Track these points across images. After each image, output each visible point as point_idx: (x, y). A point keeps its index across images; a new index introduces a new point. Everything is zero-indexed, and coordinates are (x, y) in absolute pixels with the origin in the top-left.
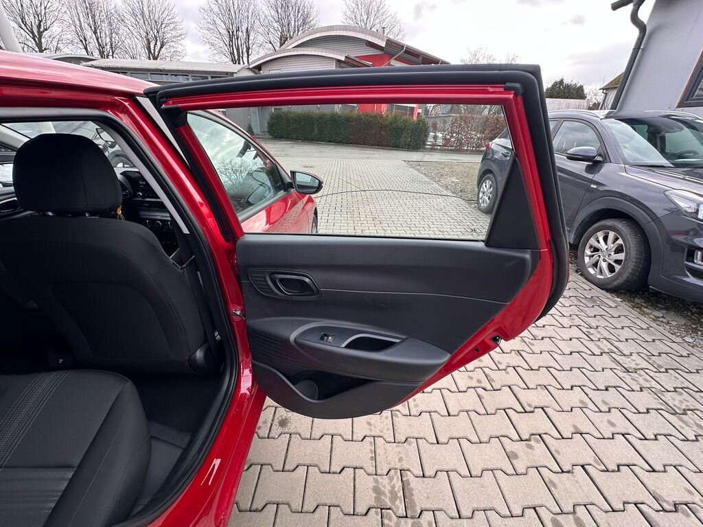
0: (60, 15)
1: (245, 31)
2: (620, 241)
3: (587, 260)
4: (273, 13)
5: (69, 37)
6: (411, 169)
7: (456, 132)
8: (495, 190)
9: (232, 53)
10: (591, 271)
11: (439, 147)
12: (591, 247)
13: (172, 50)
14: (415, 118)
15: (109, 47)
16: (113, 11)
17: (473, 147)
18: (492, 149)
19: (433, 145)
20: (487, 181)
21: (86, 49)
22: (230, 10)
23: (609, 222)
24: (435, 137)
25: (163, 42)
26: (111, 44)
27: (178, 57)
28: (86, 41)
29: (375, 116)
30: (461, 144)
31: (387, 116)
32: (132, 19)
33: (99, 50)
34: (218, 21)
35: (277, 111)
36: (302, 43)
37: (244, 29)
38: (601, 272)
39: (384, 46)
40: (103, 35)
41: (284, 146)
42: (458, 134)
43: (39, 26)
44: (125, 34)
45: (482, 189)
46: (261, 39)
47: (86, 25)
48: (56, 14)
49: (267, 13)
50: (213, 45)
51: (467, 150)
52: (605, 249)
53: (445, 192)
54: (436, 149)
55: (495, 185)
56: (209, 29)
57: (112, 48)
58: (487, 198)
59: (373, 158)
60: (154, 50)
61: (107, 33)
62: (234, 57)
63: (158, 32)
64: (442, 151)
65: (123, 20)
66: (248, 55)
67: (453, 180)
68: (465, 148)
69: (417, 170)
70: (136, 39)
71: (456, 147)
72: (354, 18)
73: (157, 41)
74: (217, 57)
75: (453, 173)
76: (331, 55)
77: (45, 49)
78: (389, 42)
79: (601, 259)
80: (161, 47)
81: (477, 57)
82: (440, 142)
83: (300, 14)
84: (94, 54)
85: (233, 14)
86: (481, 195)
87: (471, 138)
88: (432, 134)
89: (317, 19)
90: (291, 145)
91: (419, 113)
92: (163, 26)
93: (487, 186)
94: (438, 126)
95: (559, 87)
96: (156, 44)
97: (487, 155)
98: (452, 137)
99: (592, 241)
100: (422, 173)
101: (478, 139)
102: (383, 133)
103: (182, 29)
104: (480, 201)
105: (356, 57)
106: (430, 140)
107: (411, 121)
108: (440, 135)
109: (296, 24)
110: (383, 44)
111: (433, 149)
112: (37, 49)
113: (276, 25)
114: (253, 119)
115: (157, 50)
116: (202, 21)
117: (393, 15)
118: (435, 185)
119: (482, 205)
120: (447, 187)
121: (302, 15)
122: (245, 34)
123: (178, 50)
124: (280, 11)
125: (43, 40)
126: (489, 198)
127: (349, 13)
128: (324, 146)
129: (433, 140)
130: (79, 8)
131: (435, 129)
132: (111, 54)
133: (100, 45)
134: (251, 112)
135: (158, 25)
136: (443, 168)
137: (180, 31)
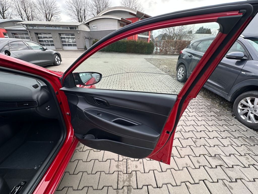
0: (11, 5)
1: (83, 10)
4: (94, 3)
5: (15, 13)
6: (148, 62)
7: (165, 47)
8: (185, 72)
9: (79, 19)
10: (243, 117)
11: (158, 53)
12: (242, 104)
13: (56, 18)
14: (149, 42)
15: (31, 17)
16: (32, 3)
17: (171, 53)
18: (183, 54)
19: (156, 52)
20: (181, 68)
21: (22, 18)
22: (77, 2)
24: (157, 49)
25: (52, 15)
26: (32, 16)
27: (58, 21)
28: (22, 15)
29: (133, 41)
30: (167, 51)
31: (138, 41)
32: (39, 6)
33: (27, 18)
34: (73, 6)
35: (96, 40)
36: (105, 14)
37: (83, 9)
39: (136, 14)
40: (28, 12)
41: (98, 54)
42: (166, 47)
43: (3, 9)
44: (37, 12)
45: (179, 71)
46: (89, 13)
47: (22, 9)
48: (10, 4)
49: (91, 3)
50: (71, 15)
52: (252, 107)
53: (162, 72)
54: (157, 54)
55: (185, 70)
56: (69, 9)
57: (32, 17)
58: (181, 76)
59: (133, 58)
60: (49, 18)
61: (30, 12)
62: (80, 20)
63: (50, 11)
64: (160, 54)
65: (36, 6)
66: (85, 19)
67: (165, 66)
68: (169, 53)
69: (150, 62)
70: (41, 14)
71: (165, 53)
72: (125, 4)
73: (50, 14)
74: (73, 20)
75: (165, 64)
76: (116, 18)
77: (6, 18)
78: (138, 12)
79: (250, 112)
80: (51, 17)
82: (159, 51)
83: (104, 3)
84: (25, 20)
85: (79, 3)
86: (178, 74)
87: (171, 49)
88: (155, 48)
89: (111, 5)
90: (101, 53)
91: (150, 40)
92: (52, 8)
93: (181, 70)
94: (158, 45)
95: (202, 30)
96: (49, 15)
97: (181, 56)
98: (163, 49)
99: (243, 101)
100: (152, 64)
101: (173, 49)
102: (137, 48)
103: (59, 10)
104: (178, 76)
105: (126, 19)
106: (155, 50)
107: (147, 43)
108: (158, 48)
109: (103, 7)
110: (136, 13)
111: (156, 53)
112: (3, 18)
113: (95, 7)
114: (87, 43)
115: (50, 18)
116: (67, 6)
117: (139, 3)
118: (158, 69)
119: (179, 78)
120: (163, 70)
121: (105, 4)
122: (83, 11)
123: (58, 18)
124: (96, 2)
125: (5, 15)
126: (182, 75)
127: (123, 2)
128: (114, 53)
130: (18, 2)
132: (32, 19)
133: (27, 16)
134: (86, 41)
135: (50, 8)
136: (161, 62)
137: (58, 11)
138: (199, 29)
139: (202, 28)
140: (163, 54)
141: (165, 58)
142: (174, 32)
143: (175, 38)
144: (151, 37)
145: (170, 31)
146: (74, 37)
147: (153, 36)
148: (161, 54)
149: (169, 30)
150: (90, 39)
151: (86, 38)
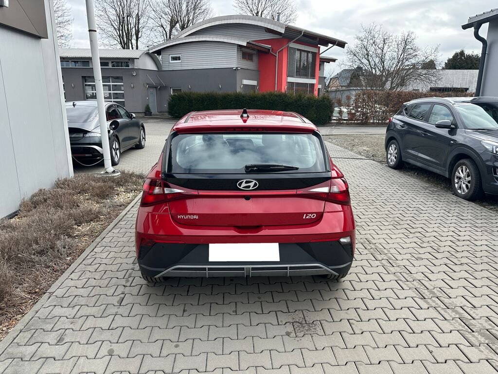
1: (135, 16)
2: (468, 170)
3: (456, 185)
7: (360, 107)
8: (399, 151)
9: (121, 37)
10: (459, 191)
11: (345, 122)
12: (457, 177)
14: (316, 93)
17: (379, 120)
18: (393, 123)
19: (340, 120)
20: (392, 145)
23: (462, 161)
24: (341, 112)
30: (367, 117)
34: (109, 9)
38: (464, 191)
39: (283, 32)
42: (363, 108)
45: (389, 151)
51: (373, 123)
52: (463, 176)
53: (360, 157)
54: (342, 124)
55: (398, 147)
58: (394, 158)
62: (124, 41)
64: (348, 125)
66: (137, 38)
67: (365, 149)
68: (372, 121)
69: (329, 142)
71: (362, 120)
75: (363, 144)
78: (288, 29)
79: (462, 183)
81: (372, 34)
82: (345, 116)
86: (389, 156)
87: (376, 112)
88: (337, 109)
91: (319, 89)
93: (392, 149)
94: (342, 102)
95: (461, 58)
97: (390, 127)
98: (357, 111)
99: (457, 173)
101: (383, 112)
104: (389, 160)
105: (254, 41)
106: (335, 115)
108: (345, 110)
111: (340, 123)
114: (151, 100)
118: (350, 152)
119: (391, 163)
120: (360, 153)
129: (338, 115)
131: (340, 104)
134: (149, 93)
136: (353, 140)
137: (67, 18)
138: (453, 57)
139: (462, 53)
140: (358, 124)
141: (364, 132)
142: (383, 67)
143: (387, 80)
144: (322, 79)
145: (372, 63)
146: (122, 84)
147: (325, 78)
148: (351, 123)
149: (369, 61)
150: (160, 88)
151: (151, 86)
